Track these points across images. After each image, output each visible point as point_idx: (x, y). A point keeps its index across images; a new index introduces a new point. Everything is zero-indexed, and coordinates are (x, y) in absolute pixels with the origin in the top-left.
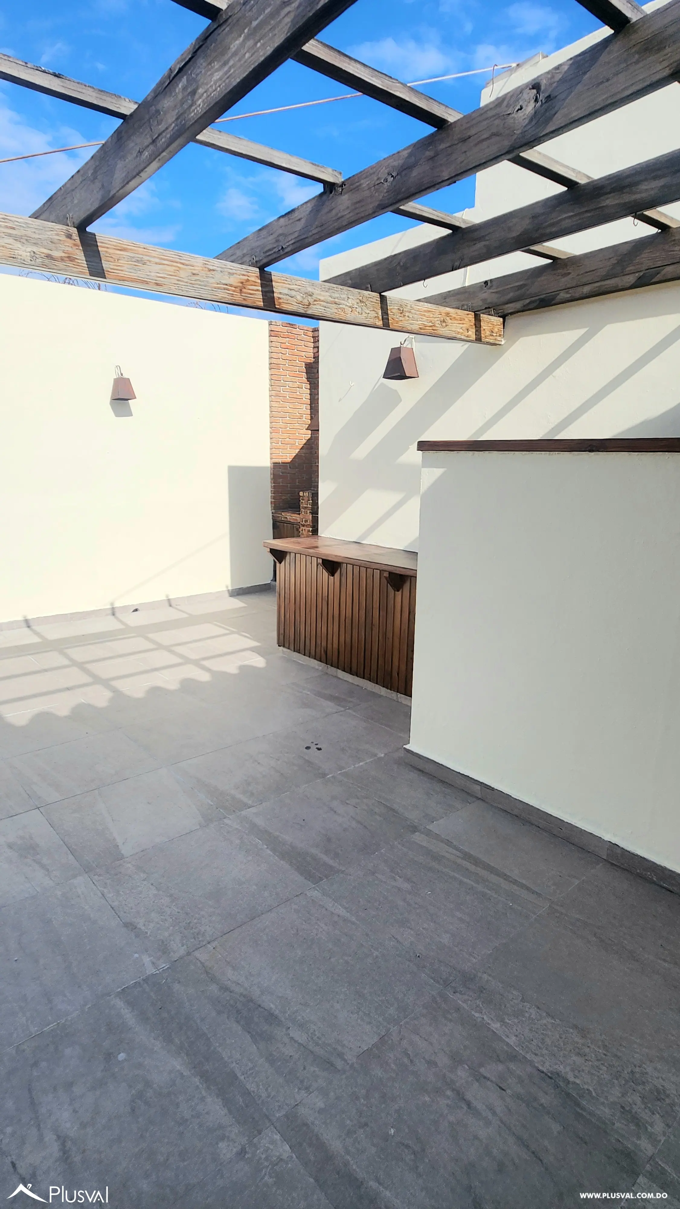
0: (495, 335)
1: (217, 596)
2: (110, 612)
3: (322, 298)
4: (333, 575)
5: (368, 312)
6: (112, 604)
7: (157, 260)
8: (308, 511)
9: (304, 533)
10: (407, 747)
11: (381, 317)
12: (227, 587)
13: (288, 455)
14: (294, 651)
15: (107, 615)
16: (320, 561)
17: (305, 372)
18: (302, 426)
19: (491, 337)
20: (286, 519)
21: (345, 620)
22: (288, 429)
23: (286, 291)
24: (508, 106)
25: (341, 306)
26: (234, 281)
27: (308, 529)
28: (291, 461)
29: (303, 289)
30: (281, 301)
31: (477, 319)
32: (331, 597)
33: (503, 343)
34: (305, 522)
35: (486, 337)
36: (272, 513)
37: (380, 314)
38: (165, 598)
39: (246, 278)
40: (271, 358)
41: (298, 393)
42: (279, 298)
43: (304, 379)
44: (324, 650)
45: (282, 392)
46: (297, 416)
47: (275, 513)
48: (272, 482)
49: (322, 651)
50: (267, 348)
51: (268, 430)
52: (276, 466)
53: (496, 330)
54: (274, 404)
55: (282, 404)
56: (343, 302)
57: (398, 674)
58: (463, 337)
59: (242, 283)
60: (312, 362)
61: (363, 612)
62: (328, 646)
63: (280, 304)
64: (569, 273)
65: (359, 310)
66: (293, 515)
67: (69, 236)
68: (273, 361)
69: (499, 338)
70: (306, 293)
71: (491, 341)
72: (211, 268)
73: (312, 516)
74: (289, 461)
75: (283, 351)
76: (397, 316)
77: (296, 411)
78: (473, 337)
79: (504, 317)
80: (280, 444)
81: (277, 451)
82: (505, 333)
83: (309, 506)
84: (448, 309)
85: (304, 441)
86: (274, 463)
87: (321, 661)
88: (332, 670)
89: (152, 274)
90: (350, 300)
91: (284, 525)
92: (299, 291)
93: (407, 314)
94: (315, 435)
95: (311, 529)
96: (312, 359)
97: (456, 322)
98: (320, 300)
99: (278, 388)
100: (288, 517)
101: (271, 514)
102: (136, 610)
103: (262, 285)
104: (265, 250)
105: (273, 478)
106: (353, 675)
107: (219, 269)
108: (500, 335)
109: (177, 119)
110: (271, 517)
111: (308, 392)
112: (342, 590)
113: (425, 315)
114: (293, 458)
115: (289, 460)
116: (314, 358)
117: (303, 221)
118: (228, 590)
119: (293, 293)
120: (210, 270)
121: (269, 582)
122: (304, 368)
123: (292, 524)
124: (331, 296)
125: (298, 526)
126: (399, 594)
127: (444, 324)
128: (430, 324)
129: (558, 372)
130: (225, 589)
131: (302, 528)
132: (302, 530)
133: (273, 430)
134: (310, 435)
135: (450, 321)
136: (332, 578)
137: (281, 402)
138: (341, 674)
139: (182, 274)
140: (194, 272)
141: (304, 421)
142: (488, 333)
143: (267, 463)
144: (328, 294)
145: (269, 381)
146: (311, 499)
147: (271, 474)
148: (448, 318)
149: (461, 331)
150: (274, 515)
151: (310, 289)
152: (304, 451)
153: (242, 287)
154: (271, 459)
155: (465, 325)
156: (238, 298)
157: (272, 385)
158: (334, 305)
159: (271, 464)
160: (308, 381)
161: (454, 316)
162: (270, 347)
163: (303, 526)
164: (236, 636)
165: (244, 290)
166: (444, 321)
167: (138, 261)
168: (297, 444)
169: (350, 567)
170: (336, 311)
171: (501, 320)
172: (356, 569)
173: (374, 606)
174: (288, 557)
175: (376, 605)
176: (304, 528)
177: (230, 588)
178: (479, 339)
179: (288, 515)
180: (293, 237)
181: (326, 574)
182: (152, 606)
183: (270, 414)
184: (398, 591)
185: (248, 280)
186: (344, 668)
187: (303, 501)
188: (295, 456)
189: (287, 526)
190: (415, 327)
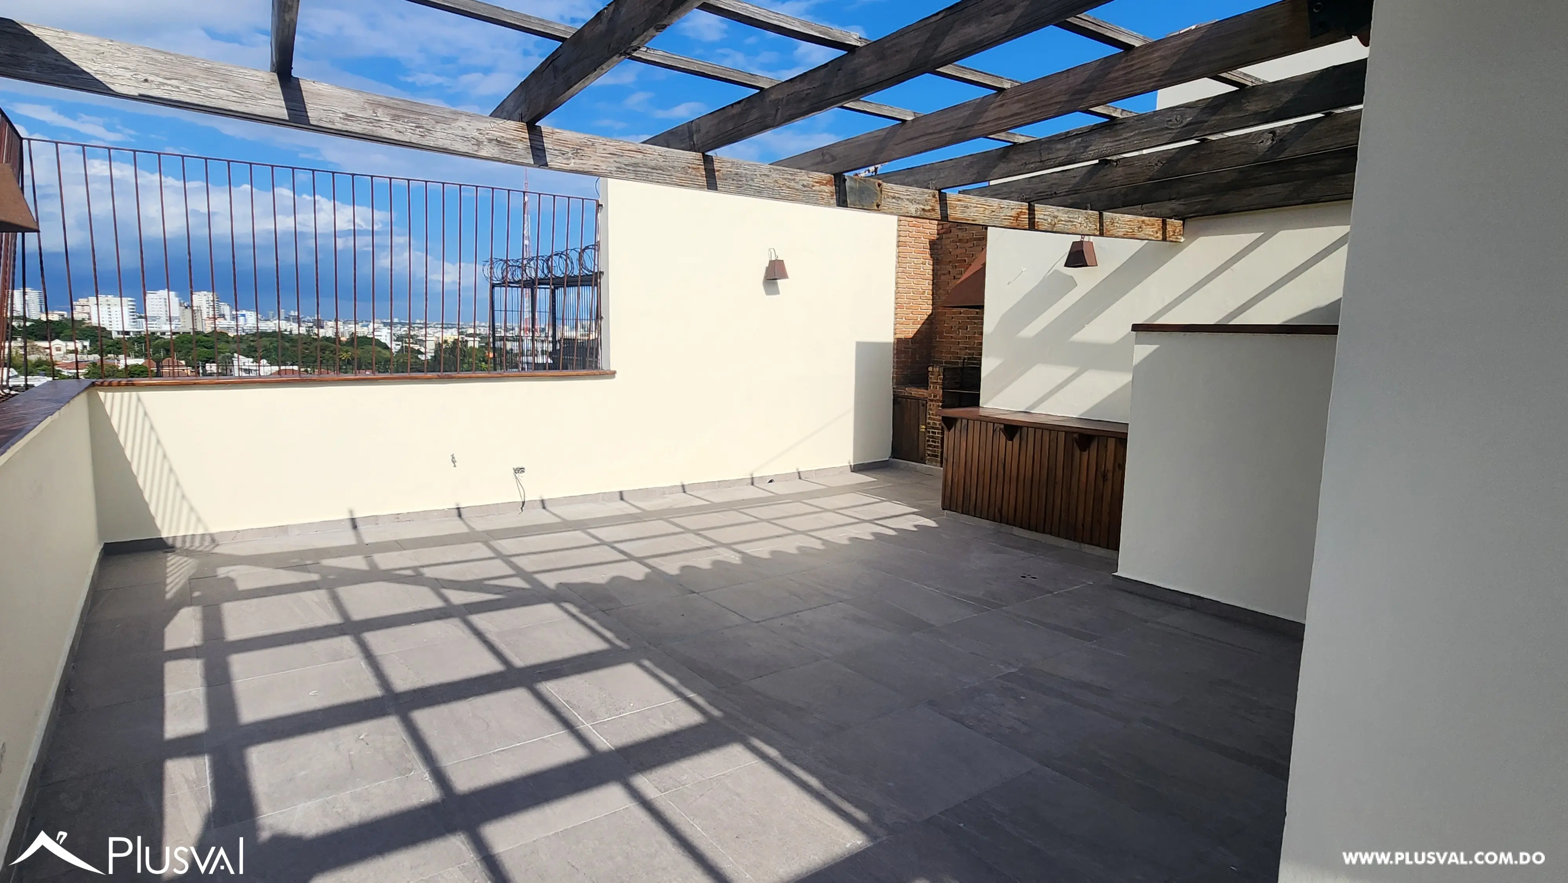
0: (1176, 234)
1: (839, 470)
2: (750, 481)
3: (1063, 219)
4: (1012, 440)
5: (1090, 225)
6: (752, 475)
7: (975, 205)
8: (938, 386)
9: (933, 408)
10: (1115, 574)
11: (1098, 229)
12: (849, 463)
13: (910, 331)
14: (962, 513)
15: (747, 485)
16: (1002, 426)
17: (929, 248)
18: (924, 302)
19: (1174, 237)
20: (910, 395)
21: (1024, 480)
22: (911, 304)
23: (1042, 217)
24: (1253, 139)
25: (1074, 223)
26: (1013, 213)
27: (938, 404)
28: (914, 336)
29: (1052, 214)
30: (1039, 223)
31: (1164, 223)
32: (1008, 459)
33: (1182, 240)
34: (934, 397)
35: (1170, 237)
36: (894, 388)
37: (1098, 226)
38: (795, 471)
39: (1020, 210)
40: (899, 236)
41: (922, 270)
42: (1038, 222)
43: (928, 256)
44: (999, 510)
45: (907, 269)
46: (920, 292)
47: (897, 388)
48: (895, 357)
49: (997, 510)
50: (896, 227)
51: (893, 305)
52: (899, 341)
53: (1178, 230)
54: (901, 281)
55: (907, 281)
56: (1075, 220)
57: (1083, 526)
58: (1153, 238)
59: (1018, 214)
60: (935, 238)
61: (1045, 471)
62: (1003, 506)
63: (1038, 225)
64: (1252, 195)
65: (1085, 225)
66: (919, 390)
67: (934, 196)
68: (902, 239)
69: (1179, 237)
70: (1054, 217)
71: (1174, 240)
72: (1002, 206)
73: (943, 392)
74: (911, 337)
75: (911, 229)
76: (1110, 227)
77: (919, 287)
78: (1161, 238)
79: (1184, 220)
80: (904, 319)
81: (901, 326)
82: (1185, 232)
83: (939, 381)
84: (1144, 218)
85: (926, 317)
86: (897, 339)
87: (994, 521)
88: (1005, 528)
89: (972, 214)
90: (1080, 219)
91: (907, 401)
92: (1049, 215)
93: (1116, 225)
94: (936, 311)
95: (941, 404)
96: (936, 236)
97: (1148, 227)
98: (1062, 221)
99: (904, 265)
100: (913, 393)
101: (892, 390)
102: (771, 481)
103: (1029, 214)
104: (1036, 192)
105: (897, 354)
106: (1032, 530)
107: (1006, 207)
108: (1180, 235)
109: (1068, 156)
110: (892, 393)
111: (931, 267)
112: (1021, 452)
113: (1127, 224)
114: (916, 334)
115: (911, 335)
116: (938, 234)
117: (1078, 179)
118: (851, 466)
119: (1046, 217)
120: (1001, 208)
121: (887, 459)
122: (928, 244)
123: (918, 399)
124: (1068, 217)
125: (925, 402)
126: (1085, 454)
127: (1140, 230)
128: (1131, 231)
129: (1236, 266)
130: (847, 464)
131: (929, 403)
132: (930, 405)
133: (898, 306)
134: (931, 311)
135: (1145, 227)
136: (1011, 442)
137: (907, 279)
138: (1017, 531)
139: (987, 212)
140: (994, 210)
141: (926, 297)
142: (1171, 233)
143: (891, 339)
144: (1067, 215)
145: (895, 258)
146: (942, 374)
147: (894, 349)
148: (1143, 225)
149: (1152, 233)
150: (896, 390)
151: (1056, 214)
152: (924, 326)
153: (1017, 217)
154: (895, 334)
155: (1155, 229)
156: (1015, 225)
157: (899, 263)
158: (1070, 223)
159: (895, 339)
160: (931, 257)
161: (1148, 222)
162: (899, 226)
163: (932, 400)
164: (889, 503)
165: (1019, 219)
166: (1140, 227)
167: (965, 207)
168: (919, 320)
169: (1031, 431)
170: (1071, 227)
171: (1182, 222)
172: (1039, 432)
173: (1058, 465)
174: (958, 424)
175: (1060, 465)
176: (932, 403)
177: (852, 464)
178: (1164, 239)
179: (913, 390)
180: (1067, 187)
181: (1003, 438)
182: (786, 477)
183: (895, 291)
184: (1085, 451)
185: (1021, 212)
186: (1022, 524)
187: (932, 376)
188: (917, 331)
189: (910, 402)
190: (1121, 234)
